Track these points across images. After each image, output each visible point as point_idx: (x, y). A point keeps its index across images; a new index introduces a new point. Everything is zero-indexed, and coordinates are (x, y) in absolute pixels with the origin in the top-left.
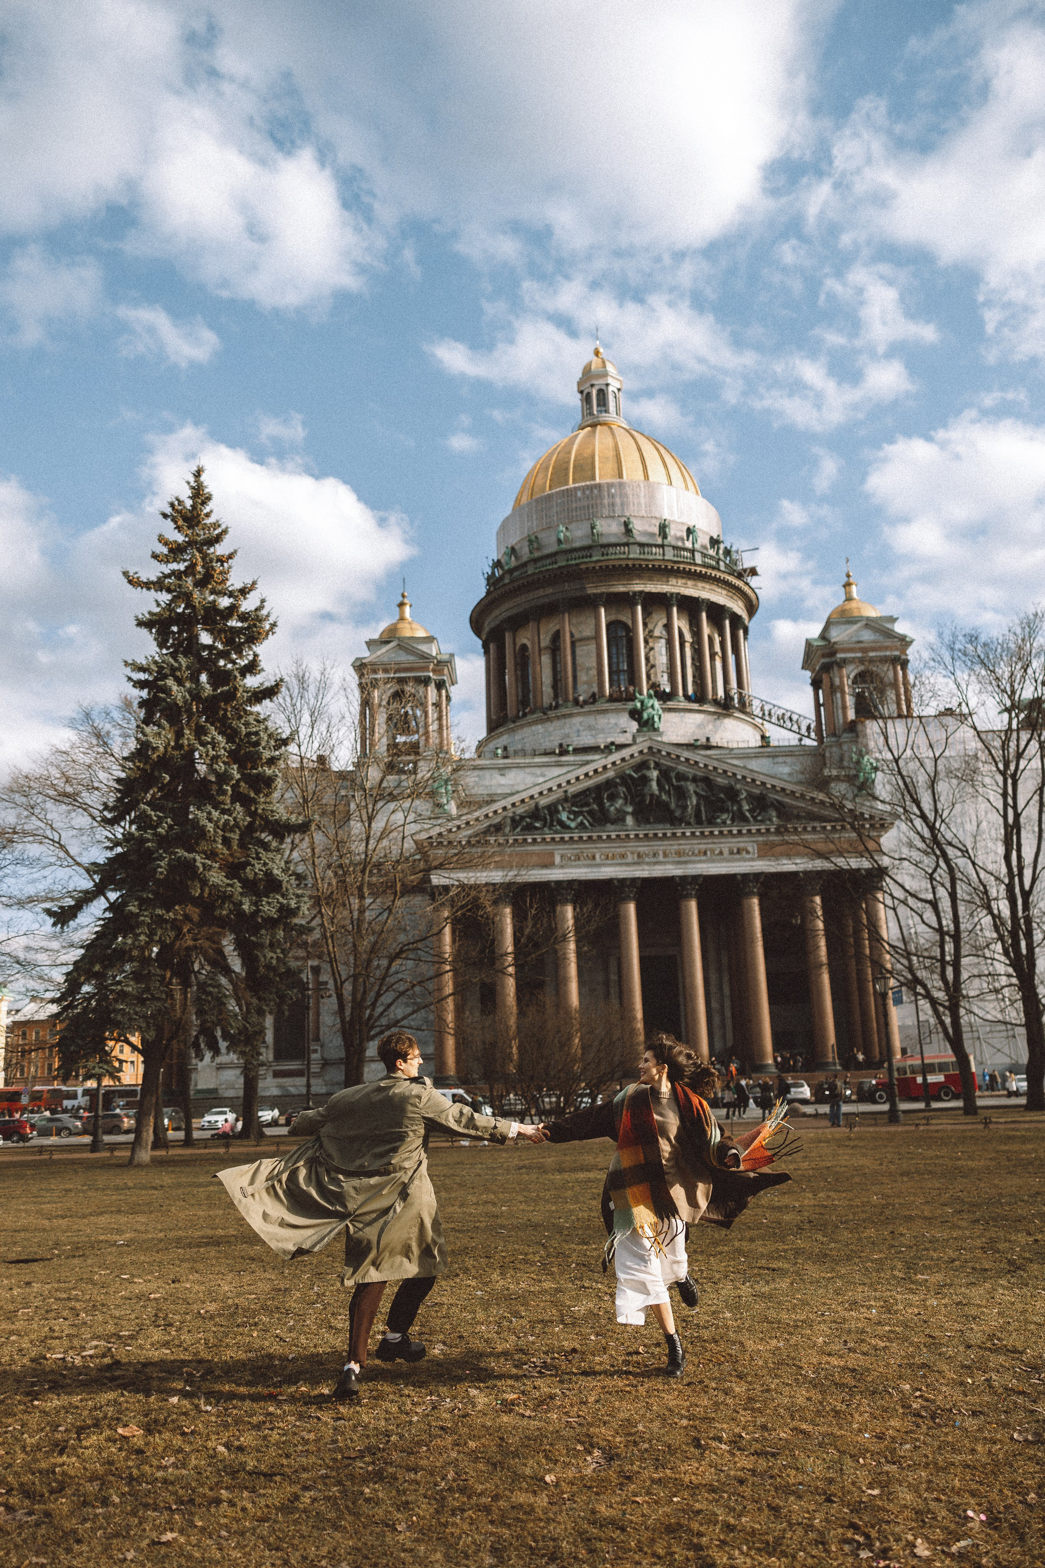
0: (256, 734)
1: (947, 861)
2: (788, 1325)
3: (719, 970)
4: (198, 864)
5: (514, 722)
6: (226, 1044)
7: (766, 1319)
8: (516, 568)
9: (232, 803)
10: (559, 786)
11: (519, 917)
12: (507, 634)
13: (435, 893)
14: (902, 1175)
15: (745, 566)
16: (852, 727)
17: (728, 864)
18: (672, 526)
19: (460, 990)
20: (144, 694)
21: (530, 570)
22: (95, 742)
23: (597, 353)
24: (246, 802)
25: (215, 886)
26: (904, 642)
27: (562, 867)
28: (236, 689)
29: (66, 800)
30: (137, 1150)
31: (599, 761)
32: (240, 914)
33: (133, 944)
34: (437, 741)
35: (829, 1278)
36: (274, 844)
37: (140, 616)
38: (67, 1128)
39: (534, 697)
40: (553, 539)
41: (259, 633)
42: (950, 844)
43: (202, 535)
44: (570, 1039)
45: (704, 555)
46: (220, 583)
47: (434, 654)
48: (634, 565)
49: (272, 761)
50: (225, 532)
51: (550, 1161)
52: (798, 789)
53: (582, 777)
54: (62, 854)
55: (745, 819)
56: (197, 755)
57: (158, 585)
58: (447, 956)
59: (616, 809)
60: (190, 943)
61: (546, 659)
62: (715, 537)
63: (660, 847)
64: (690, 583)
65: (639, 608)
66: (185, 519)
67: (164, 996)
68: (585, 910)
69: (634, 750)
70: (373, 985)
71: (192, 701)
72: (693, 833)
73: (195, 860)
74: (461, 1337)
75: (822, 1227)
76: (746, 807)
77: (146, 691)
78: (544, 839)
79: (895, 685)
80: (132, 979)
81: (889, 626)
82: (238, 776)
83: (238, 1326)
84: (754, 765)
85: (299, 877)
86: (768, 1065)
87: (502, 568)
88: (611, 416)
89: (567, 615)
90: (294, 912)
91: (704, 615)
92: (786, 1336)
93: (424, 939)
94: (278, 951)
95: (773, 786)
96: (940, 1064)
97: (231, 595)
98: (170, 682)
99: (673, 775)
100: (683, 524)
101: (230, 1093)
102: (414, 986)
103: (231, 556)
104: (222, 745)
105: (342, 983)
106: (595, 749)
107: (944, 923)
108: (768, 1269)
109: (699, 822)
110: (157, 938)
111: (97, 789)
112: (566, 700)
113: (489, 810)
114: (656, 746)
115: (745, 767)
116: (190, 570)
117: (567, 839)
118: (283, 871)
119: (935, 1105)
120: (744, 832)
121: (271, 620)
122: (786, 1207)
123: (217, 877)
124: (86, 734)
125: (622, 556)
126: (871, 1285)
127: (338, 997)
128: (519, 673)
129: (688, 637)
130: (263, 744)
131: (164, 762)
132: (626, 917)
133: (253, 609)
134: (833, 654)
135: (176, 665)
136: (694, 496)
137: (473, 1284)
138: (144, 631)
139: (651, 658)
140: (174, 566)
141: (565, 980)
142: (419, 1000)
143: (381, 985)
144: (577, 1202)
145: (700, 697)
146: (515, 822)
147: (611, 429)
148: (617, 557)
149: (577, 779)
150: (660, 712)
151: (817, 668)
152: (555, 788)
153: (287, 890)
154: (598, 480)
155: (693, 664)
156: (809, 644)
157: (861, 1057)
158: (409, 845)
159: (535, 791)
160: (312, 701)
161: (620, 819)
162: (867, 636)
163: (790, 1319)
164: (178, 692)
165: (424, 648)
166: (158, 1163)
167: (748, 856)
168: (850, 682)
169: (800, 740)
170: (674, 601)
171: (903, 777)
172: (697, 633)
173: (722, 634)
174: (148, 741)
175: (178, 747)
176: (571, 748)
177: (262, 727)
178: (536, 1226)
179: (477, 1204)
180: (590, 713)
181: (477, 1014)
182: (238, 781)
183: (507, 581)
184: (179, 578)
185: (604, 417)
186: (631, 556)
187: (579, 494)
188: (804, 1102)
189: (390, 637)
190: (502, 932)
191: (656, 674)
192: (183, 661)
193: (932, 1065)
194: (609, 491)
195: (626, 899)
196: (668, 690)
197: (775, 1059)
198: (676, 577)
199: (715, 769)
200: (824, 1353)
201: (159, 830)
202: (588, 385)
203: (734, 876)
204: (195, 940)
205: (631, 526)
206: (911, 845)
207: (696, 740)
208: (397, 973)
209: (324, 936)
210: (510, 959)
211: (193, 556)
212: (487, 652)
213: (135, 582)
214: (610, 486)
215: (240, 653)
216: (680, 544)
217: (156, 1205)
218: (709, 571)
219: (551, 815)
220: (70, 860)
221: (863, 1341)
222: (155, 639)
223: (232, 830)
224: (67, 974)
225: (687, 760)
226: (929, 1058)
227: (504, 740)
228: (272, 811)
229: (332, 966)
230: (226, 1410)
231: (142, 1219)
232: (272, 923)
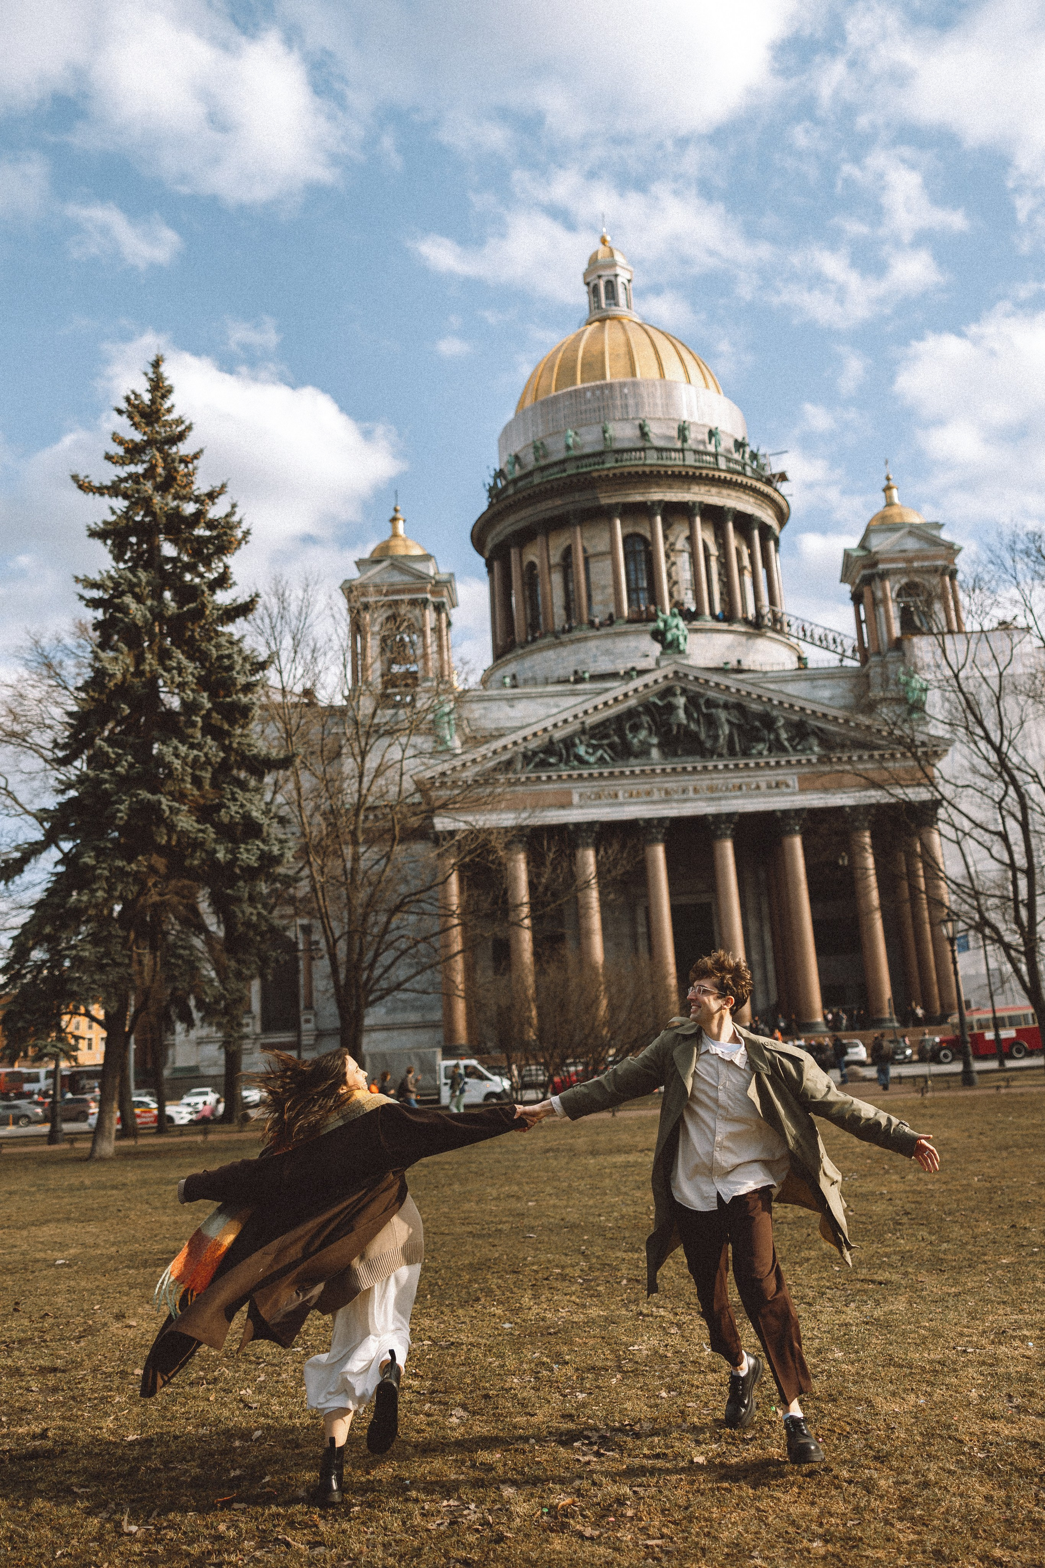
0: (229, 657)
1: (1018, 789)
2: (923, 1369)
3: (760, 920)
4: (164, 807)
5: (522, 648)
6: (200, 1015)
7: (890, 1361)
8: (521, 478)
9: (203, 736)
10: (576, 717)
11: (535, 862)
12: (513, 551)
13: (438, 838)
14: (999, 1149)
15: (774, 471)
16: (898, 645)
17: (767, 800)
18: (692, 428)
19: (470, 946)
20: (99, 614)
21: (537, 479)
22: (45, 673)
23: (603, 241)
24: (218, 734)
25: (184, 833)
26: (952, 550)
27: (581, 807)
28: (204, 606)
29: (13, 740)
30: (99, 1141)
31: (618, 689)
32: (215, 863)
33: (90, 901)
34: (437, 665)
35: (957, 1295)
36: (253, 783)
37: (93, 526)
38: (27, 1116)
39: (545, 619)
40: (561, 446)
41: (231, 542)
42: (1018, 769)
43: (164, 432)
44: (596, 1001)
45: (729, 460)
46: (184, 487)
47: (432, 573)
48: (651, 472)
49: (248, 688)
50: (189, 428)
51: (581, 1143)
52: (841, 714)
53: (600, 706)
54: (9, 802)
55: (784, 750)
56: (161, 682)
57: (114, 490)
58: (454, 908)
59: (640, 741)
60: (156, 898)
61: (557, 578)
62: (740, 439)
63: (690, 782)
64: (714, 490)
65: (659, 519)
66: (143, 415)
67: (127, 961)
68: (610, 852)
69: (658, 675)
70: (370, 944)
71: (154, 621)
72: (726, 766)
73: (160, 803)
74: (486, 1397)
75: (924, 1221)
76: (784, 735)
77: (101, 611)
78: (560, 777)
79: (943, 598)
80: (90, 942)
81: (934, 532)
82: (209, 705)
83: (191, 1384)
84: (791, 689)
85: (283, 821)
86: (817, 1024)
87: (505, 478)
88: (621, 310)
89: (578, 529)
90: (277, 860)
91: (730, 526)
92: (924, 1387)
93: (429, 888)
94: (259, 906)
95: (814, 712)
96: (1010, 1017)
97: (197, 500)
98: (128, 599)
99: (702, 701)
100: (704, 426)
101: (213, 1071)
102: (416, 943)
103: (196, 456)
104: (190, 671)
105: (335, 941)
106: (614, 676)
107: (1016, 857)
108: (873, 1282)
109: (732, 753)
110: (117, 894)
111: (50, 727)
112: (581, 622)
113: (498, 744)
114: (682, 671)
115: (781, 692)
116: (150, 473)
117: (585, 775)
118: (263, 813)
119: (1010, 1064)
120: (783, 763)
121: (244, 527)
122: (873, 1193)
123: (186, 822)
124: (35, 664)
125: (637, 462)
126: (1013, 1304)
127: (331, 960)
128: (527, 593)
129: (714, 550)
130: (238, 668)
131: (123, 691)
132: (655, 861)
133: (223, 515)
134: (875, 564)
135: (135, 580)
136: (716, 394)
137: (499, 1312)
138: (97, 543)
139: (673, 574)
140: (132, 469)
141: (588, 933)
142: (424, 960)
143: (379, 943)
144: (619, 1193)
145: (728, 616)
146: (527, 758)
147: (621, 323)
148: (633, 463)
149: (596, 708)
150: (686, 632)
151: (857, 581)
152: (571, 719)
153: (268, 835)
154: (609, 379)
155: (720, 580)
156: (847, 554)
157: (920, 1012)
158: (408, 785)
159: (548, 724)
160: (294, 622)
161: (644, 752)
162: (912, 544)
163: (922, 1359)
164: (136, 610)
165: (420, 567)
166: (124, 1155)
167: (789, 790)
168: (894, 595)
169: (841, 661)
170: (697, 510)
171: (964, 694)
172: (723, 546)
173: (750, 546)
174: (103, 667)
175: (139, 673)
176: (587, 675)
177: (236, 649)
178: (573, 1227)
179: (498, 1198)
180: (608, 636)
181: (490, 973)
182: (209, 711)
183: (511, 491)
184: (137, 482)
185: (615, 311)
186: (648, 462)
187: (589, 394)
188: (862, 1064)
189: (382, 555)
190: (515, 879)
191: (679, 592)
192: (143, 575)
193: (1002, 1018)
194: (621, 391)
195: (654, 841)
196: (693, 609)
197: (825, 1017)
198: (698, 484)
199: (749, 694)
200: (985, 1415)
201: (118, 769)
202: (594, 276)
203: (772, 813)
204: (160, 895)
205: (646, 429)
206: (974, 770)
207: (726, 663)
208: (398, 928)
209: (314, 889)
210: (525, 910)
211: (153, 457)
212: (490, 570)
213: (85, 487)
214: (623, 385)
215: (208, 565)
216: (701, 448)
217: (114, 1209)
218: (735, 477)
219: (567, 750)
220: (17, 807)
221: (1032, 1394)
222: (111, 552)
223: (202, 768)
224: (14, 938)
225: (717, 685)
226: (1002, 1010)
227: (512, 668)
228: (249, 745)
229: (323, 923)
230: (158, 1530)
231: (92, 1228)
232: (251, 874)
